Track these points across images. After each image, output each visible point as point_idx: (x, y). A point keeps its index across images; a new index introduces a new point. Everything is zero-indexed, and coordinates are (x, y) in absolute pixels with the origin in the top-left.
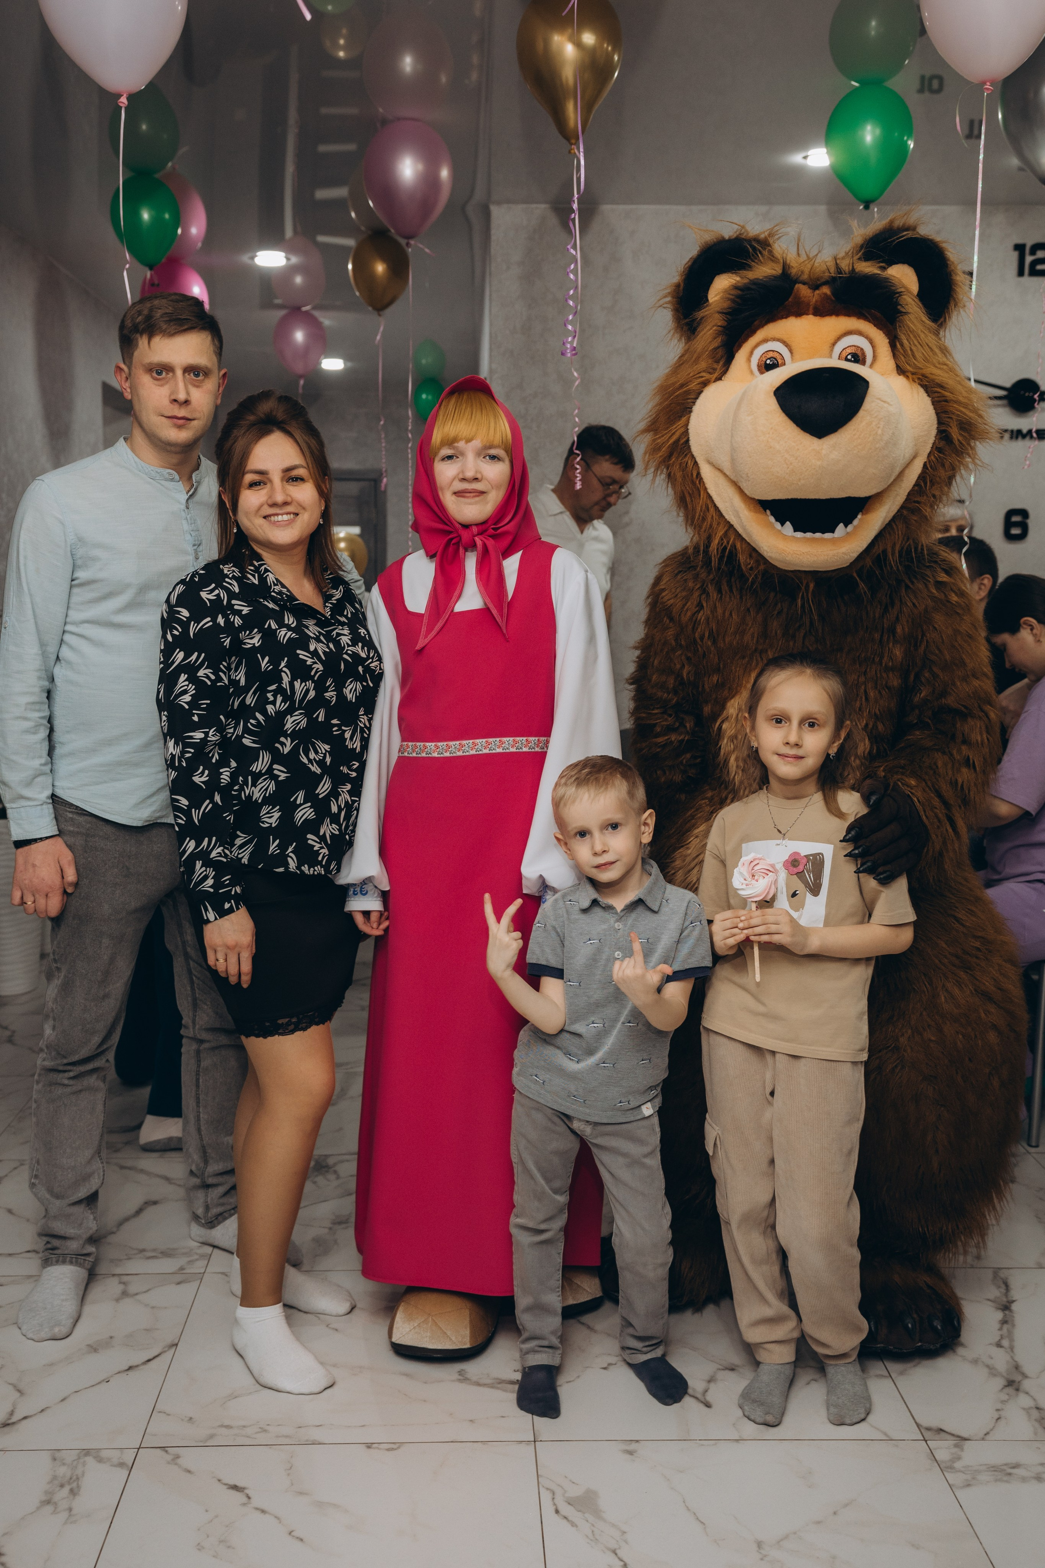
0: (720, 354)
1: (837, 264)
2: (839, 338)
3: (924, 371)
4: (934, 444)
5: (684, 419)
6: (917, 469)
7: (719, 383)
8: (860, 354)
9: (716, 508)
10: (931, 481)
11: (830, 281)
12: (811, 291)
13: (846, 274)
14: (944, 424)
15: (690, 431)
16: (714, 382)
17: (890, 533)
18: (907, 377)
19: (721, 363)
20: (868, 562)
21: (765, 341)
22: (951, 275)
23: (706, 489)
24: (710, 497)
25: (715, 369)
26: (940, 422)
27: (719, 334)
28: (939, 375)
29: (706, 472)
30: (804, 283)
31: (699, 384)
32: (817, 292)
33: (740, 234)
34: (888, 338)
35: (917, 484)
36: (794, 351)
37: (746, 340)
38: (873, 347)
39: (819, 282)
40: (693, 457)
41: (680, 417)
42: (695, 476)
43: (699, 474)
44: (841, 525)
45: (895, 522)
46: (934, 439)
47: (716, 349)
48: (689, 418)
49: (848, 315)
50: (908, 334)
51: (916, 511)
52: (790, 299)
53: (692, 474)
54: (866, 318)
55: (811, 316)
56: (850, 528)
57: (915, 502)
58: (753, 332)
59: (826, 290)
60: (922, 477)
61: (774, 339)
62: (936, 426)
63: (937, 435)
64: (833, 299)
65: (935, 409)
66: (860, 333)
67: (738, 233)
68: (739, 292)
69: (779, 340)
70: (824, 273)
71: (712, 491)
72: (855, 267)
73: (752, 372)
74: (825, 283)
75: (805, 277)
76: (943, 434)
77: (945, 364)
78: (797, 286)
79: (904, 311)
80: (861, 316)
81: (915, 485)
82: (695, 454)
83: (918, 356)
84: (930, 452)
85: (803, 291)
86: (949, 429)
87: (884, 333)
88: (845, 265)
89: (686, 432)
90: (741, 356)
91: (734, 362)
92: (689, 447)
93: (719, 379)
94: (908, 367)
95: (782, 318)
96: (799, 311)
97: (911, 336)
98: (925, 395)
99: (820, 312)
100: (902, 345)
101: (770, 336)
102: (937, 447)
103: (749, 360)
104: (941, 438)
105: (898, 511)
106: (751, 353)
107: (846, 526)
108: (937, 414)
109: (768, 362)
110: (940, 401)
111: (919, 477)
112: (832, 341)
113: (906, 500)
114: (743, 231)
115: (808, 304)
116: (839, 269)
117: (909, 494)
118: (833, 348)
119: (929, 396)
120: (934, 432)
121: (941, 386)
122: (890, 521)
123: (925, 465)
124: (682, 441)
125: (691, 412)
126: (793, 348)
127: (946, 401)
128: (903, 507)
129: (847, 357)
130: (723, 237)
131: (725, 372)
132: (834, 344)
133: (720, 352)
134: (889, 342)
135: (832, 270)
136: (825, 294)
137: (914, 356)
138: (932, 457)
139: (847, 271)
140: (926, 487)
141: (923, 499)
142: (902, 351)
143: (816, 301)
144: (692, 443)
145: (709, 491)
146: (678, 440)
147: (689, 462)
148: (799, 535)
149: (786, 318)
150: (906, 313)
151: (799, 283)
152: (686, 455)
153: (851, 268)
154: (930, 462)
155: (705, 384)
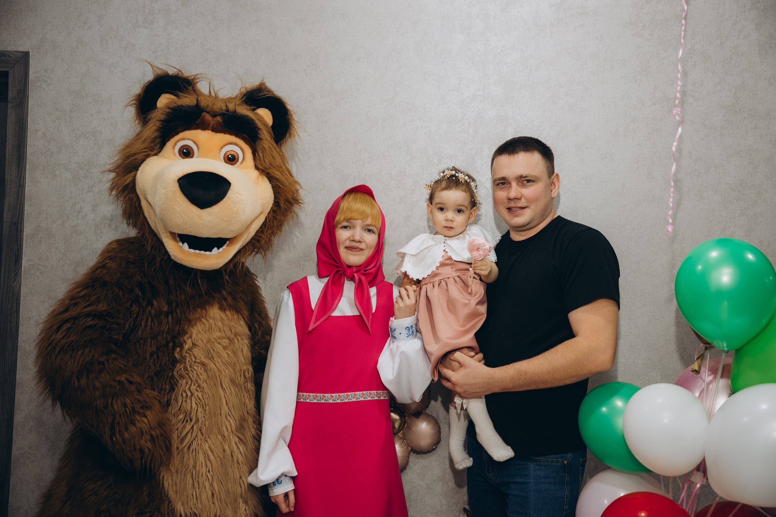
0: (157, 141)
1: (227, 106)
2: (225, 145)
3: (269, 171)
4: (272, 208)
5: (133, 173)
6: (262, 219)
7: (155, 157)
8: (235, 154)
9: (149, 225)
10: (268, 227)
11: (222, 115)
12: (212, 117)
13: (231, 112)
14: (277, 198)
15: (136, 180)
16: (153, 156)
17: (244, 252)
18: (259, 172)
19: (158, 146)
20: (231, 266)
21: (184, 139)
22: (289, 120)
23: (143, 213)
24: (145, 218)
25: (154, 149)
26: (275, 197)
27: (157, 130)
28: (277, 174)
29: (144, 203)
30: (208, 113)
31: (143, 156)
32: (215, 118)
33: (178, 74)
34: (252, 150)
35: (261, 227)
36: (199, 148)
37: (173, 136)
38: (243, 153)
39: (216, 114)
40: (137, 195)
41: (131, 172)
42: (137, 205)
43: (140, 205)
44: (216, 248)
45: (248, 246)
46: (272, 205)
47: (156, 138)
48: (137, 173)
49: (231, 133)
50: (263, 150)
51: (259, 241)
52: (199, 120)
53: (135, 204)
54: (240, 138)
55: (210, 131)
56: (221, 249)
57: (259, 236)
58: (177, 133)
59: (219, 118)
60: (264, 224)
61: (189, 139)
62: (274, 199)
63: (274, 203)
64: (223, 125)
65: (273, 190)
66: (236, 144)
67: (176, 73)
68: (170, 110)
69: (191, 140)
70: (220, 109)
71: (146, 214)
72: (236, 110)
73: (175, 154)
74: (219, 115)
75: (209, 109)
76: (276, 203)
77: (281, 167)
78: (204, 113)
79: (261, 137)
80: (237, 136)
81: (260, 228)
82: (139, 193)
83: (266, 162)
84: (269, 212)
85: (208, 117)
86: (280, 202)
87: (249, 147)
88: (231, 107)
89: (134, 181)
90: (170, 144)
91: (165, 147)
92: (135, 189)
93: (156, 154)
94: (261, 167)
95: (194, 129)
96: (204, 127)
97: (264, 150)
98: (269, 183)
99: (215, 130)
100: (259, 155)
101: (187, 137)
102: (273, 210)
103: (174, 147)
104: (275, 205)
105: (250, 240)
106: (175, 144)
107: (218, 249)
108: (274, 193)
109: (185, 151)
110: (276, 187)
111: (263, 224)
112: (221, 146)
113: (255, 235)
114: (180, 73)
115: (209, 125)
116: (227, 110)
117: (257, 232)
118: (221, 150)
119: (270, 183)
120: (272, 202)
121: (277, 180)
122: (245, 245)
123: (266, 218)
124: (130, 185)
125: (138, 170)
126: (199, 146)
127: (279, 187)
128: (253, 238)
129: (228, 156)
130: (168, 74)
131: (160, 151)
132: (222, 148)
133: (158, 140)
134: (252, 152)
135: (224, 108)
136: (219, 121)
137: (264, 161)
138: (270, 215)
139: (232, 110)
140: (265, 229)
141: (263, 236)
142: (258, 158)
143: (214, 124)
144: (137, 187)
145: (145, 215)
146: (129, 184)
147: (134, 197)
148: (192, 251)
149: (196, 129)
150: (262, 139)
151: (205, 112)
152: (133, 193)
153: (234, 109)
154: (268, 217)
155: (148, 156)
